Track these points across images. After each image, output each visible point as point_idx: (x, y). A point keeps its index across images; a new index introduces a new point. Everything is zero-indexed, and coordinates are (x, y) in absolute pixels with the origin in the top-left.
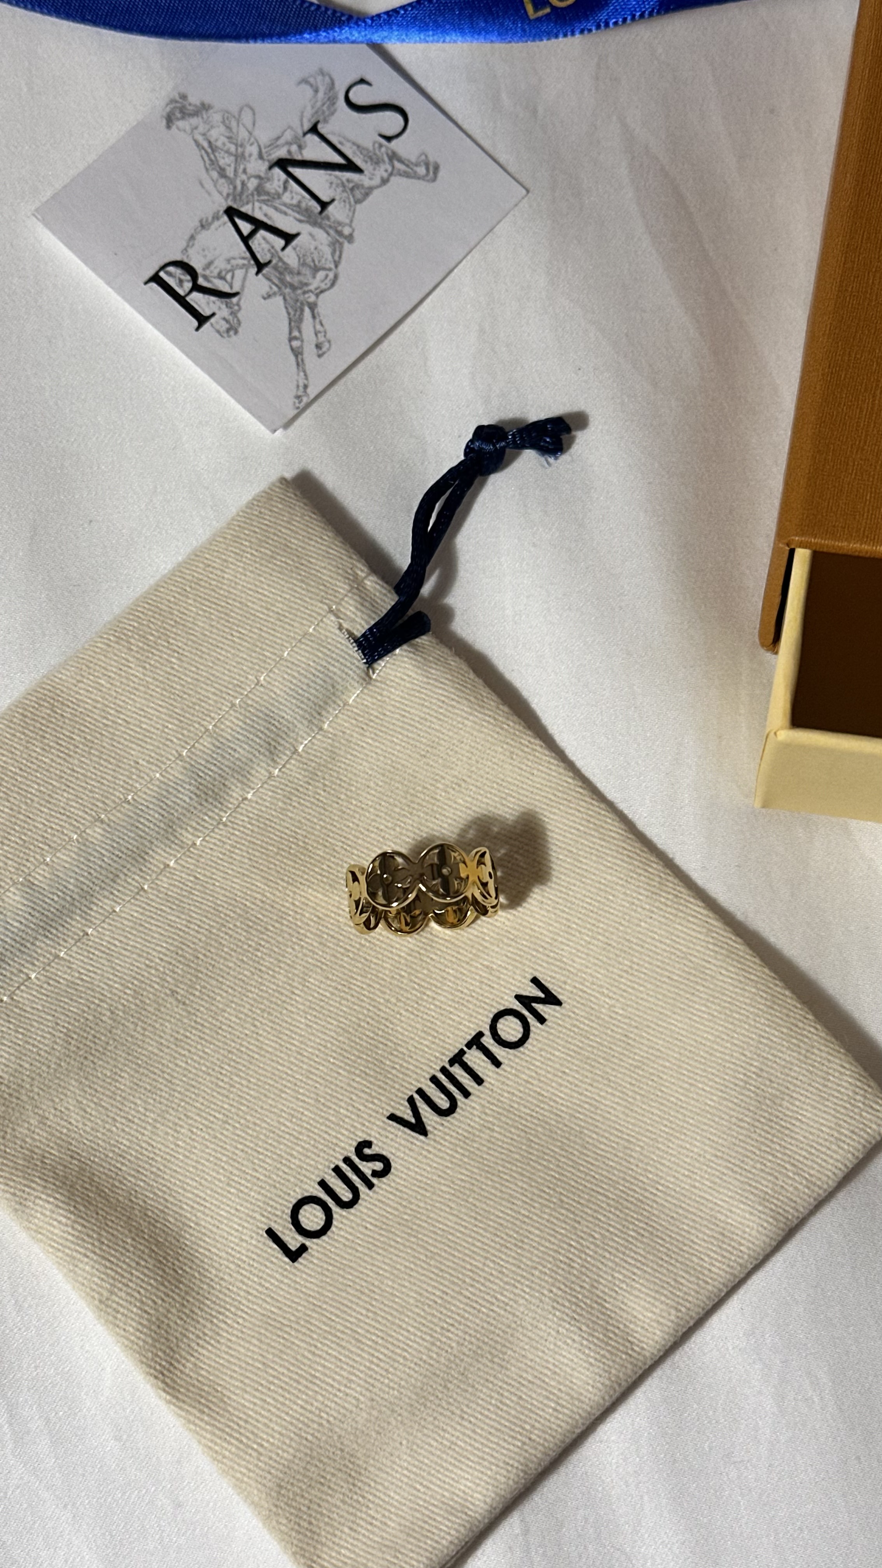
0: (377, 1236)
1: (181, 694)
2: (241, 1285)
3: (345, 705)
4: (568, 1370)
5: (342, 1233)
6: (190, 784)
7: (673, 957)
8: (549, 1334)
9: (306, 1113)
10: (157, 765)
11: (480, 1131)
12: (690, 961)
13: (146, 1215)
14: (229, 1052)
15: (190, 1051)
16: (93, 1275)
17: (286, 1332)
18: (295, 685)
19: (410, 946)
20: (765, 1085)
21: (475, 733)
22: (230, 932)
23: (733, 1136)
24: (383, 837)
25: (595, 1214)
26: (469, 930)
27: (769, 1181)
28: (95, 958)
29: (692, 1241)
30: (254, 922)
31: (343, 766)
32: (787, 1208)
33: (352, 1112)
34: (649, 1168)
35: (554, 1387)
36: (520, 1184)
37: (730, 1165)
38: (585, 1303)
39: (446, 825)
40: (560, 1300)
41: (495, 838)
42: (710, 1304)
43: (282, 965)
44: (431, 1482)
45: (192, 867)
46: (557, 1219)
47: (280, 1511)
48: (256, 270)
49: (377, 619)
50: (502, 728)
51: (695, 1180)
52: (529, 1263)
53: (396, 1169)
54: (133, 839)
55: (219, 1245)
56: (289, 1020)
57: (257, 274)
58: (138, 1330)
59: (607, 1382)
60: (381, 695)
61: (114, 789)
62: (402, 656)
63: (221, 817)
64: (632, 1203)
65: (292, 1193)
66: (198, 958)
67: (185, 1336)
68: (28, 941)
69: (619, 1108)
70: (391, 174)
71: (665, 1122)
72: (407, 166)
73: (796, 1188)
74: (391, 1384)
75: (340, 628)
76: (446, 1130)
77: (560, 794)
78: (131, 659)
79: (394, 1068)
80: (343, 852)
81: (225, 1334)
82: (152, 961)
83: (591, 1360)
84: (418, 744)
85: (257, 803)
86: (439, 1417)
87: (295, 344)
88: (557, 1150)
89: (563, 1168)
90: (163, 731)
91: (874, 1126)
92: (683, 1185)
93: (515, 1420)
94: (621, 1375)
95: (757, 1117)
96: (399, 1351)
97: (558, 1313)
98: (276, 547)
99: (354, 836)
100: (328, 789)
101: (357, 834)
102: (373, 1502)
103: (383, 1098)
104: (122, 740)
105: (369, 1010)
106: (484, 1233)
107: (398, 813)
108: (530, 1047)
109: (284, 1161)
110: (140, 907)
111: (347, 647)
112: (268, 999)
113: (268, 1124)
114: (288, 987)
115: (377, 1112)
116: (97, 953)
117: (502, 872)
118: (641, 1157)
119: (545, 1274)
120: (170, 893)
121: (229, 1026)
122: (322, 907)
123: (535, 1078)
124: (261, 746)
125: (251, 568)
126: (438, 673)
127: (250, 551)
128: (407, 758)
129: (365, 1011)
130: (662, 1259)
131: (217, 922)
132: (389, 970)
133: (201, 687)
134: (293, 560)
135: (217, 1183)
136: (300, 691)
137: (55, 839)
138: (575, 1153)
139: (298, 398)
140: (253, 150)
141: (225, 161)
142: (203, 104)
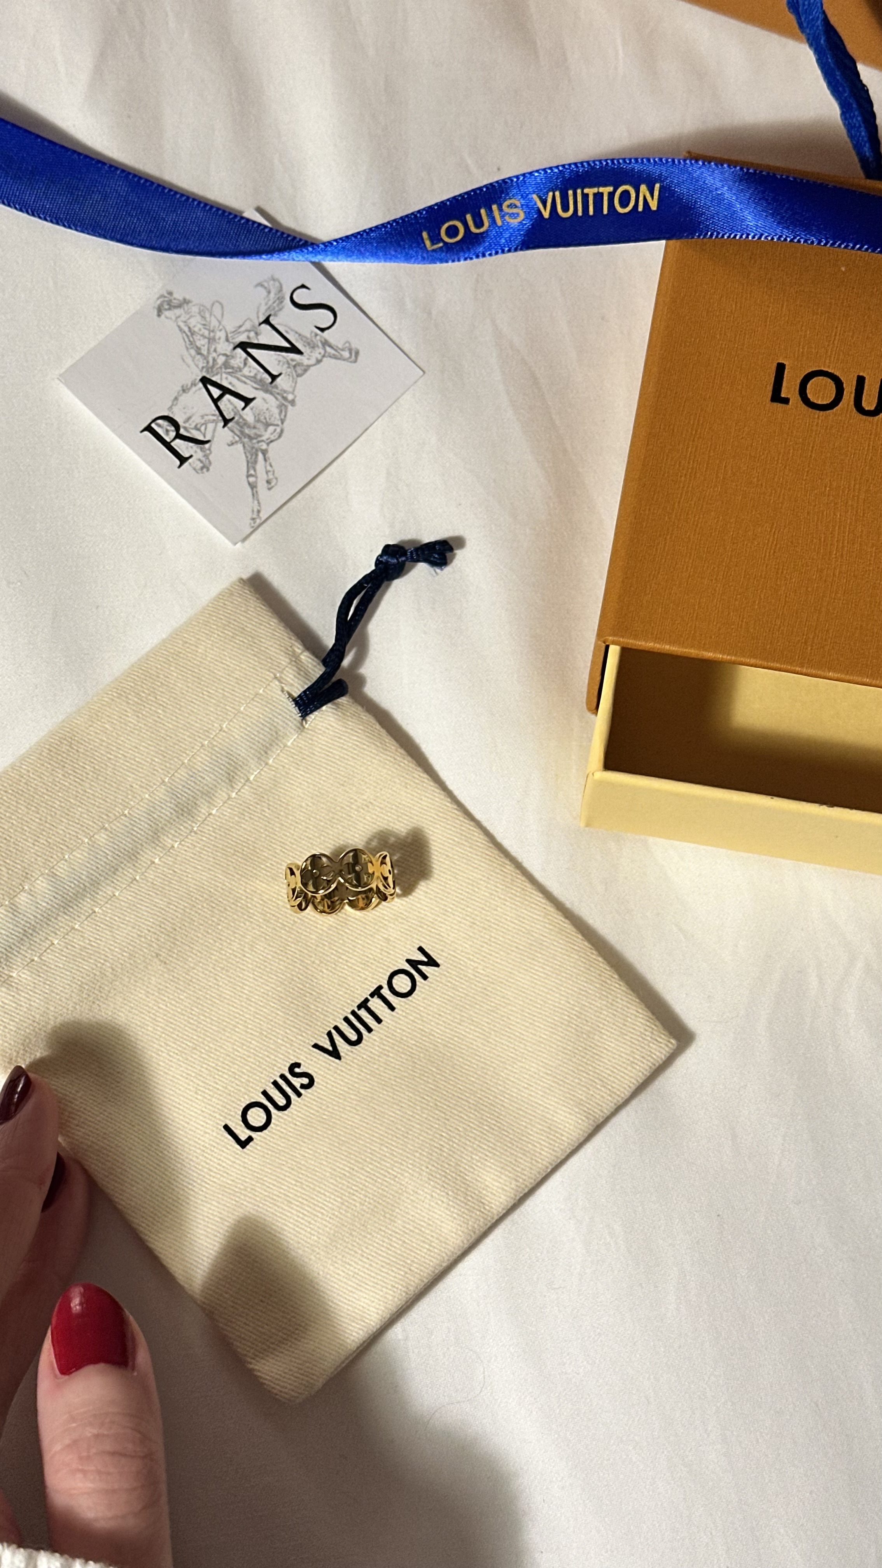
0: (303, 1130)
1: (165, 737)
2: (205, 1165)
3: (285, 746)
4: (439, 1223)
5: (278, 1128)
6: (171, 803)
7: (520, 933)
8: (425, 1197)
9: (253, 1042)
10: (146, 789)
11: (379, 1056)
12: (532, 936)
14: (198, 998)
15: (168, 998)
17: (237, 1197)
18: (249, 731)
19: (331, 923)
20: (582, 1024)
21: (380, 769)
22: (199, 911)
23: (559, 1060)
24: (312, 844)
25: (460, 1114)
26: (374, 912)
27: (584, 1091)
28: (101, 929)
29: (529, 1134)
30: (217, 904)
31: (283, 791)
32: (596, 1110)
33: (286, 1042)
34: (499, 1082)
35: (428, 1234)
36: (407, 1093)
37: (556, 1080)
38: (452, 1176)
39: (357, 836)
40: (434, 1174)
41: (393, 845)
43: (237, 936)
45: (171, 863)
46: (433, 1117)
48: (223, 424)
49: (310, 684)
50: (400, 766)
51: (531, 1090)
52: (412, 1148)
53: (318, 1083)
55: (189, 1136)
56: (242, 976)
57: (224, 427)
59: (466, 1231)
60: (312, 740)
61: (115, 806)
62: (327, 711)
63: (193, 827)
64: (486, 1106)
65: (242, 1099)
66: (175, 930)
67: (164, 1200)
68: (53, 917)
69: (478, 1040)
70: (324, 356)
71: (512, 1050)
72: (336, 350)
73: (602, 1097)
74: (312, 1232)
75: (283, 691)
76: (355, 1056)
77: (441, 815)
78: (128, 710)
79: (317, 1011)
80: (282, 854)
81: (193, 1199)
82: (142, 932)
84: (338, 776)
85: (219, 817)
86: (346, 1255)
87: (251, 479)
88: (434, 1069)
89: (437, 1082)
90: (151, 764)
91: (658, 1054)
92: (523, 1094)
93: (399, 1257)
94: (476, 1226)
95: (576, 1046)
96: (318, 1209)
97: (432, 1183)
98: (234, 629)
99: (290, 842)
100: (271, 808)
101: (293, 841)
103: (309, 1032)
104: (121, 770)
105: (300, 969)
106: (380, 1128)
107: (323, 826)
108: (416, 997)
109: (237, 1077)
110: (133, 892)
111: (287, 704)
112: (226, 961)
113: (225, 1050)
114: (241, 952)
115: (305, 1042)
116: (102, 925)
117: (398, 870)
118: (494, 1075)
119: (424, 1155)
120: (155, 882)
121: (198, 980)
122: (267, 894)
123: (419, 1019)
124: (223, 776)
125: (217, 645)
126: (353, 724)
127: (216, 632)
128: (330, 786)
129: (297, 970)
130: (507, 1146)
131: (190, 904)
132: (315, 940)
133: (180, 732)
134: (248, 640)
135: (188, 1091)
136: (253, 736)
137: (72, 842)
138: (448, 1071)
139: (253, 519)
140: (222, 335)
141: (201, 342)
142: (185, 299)
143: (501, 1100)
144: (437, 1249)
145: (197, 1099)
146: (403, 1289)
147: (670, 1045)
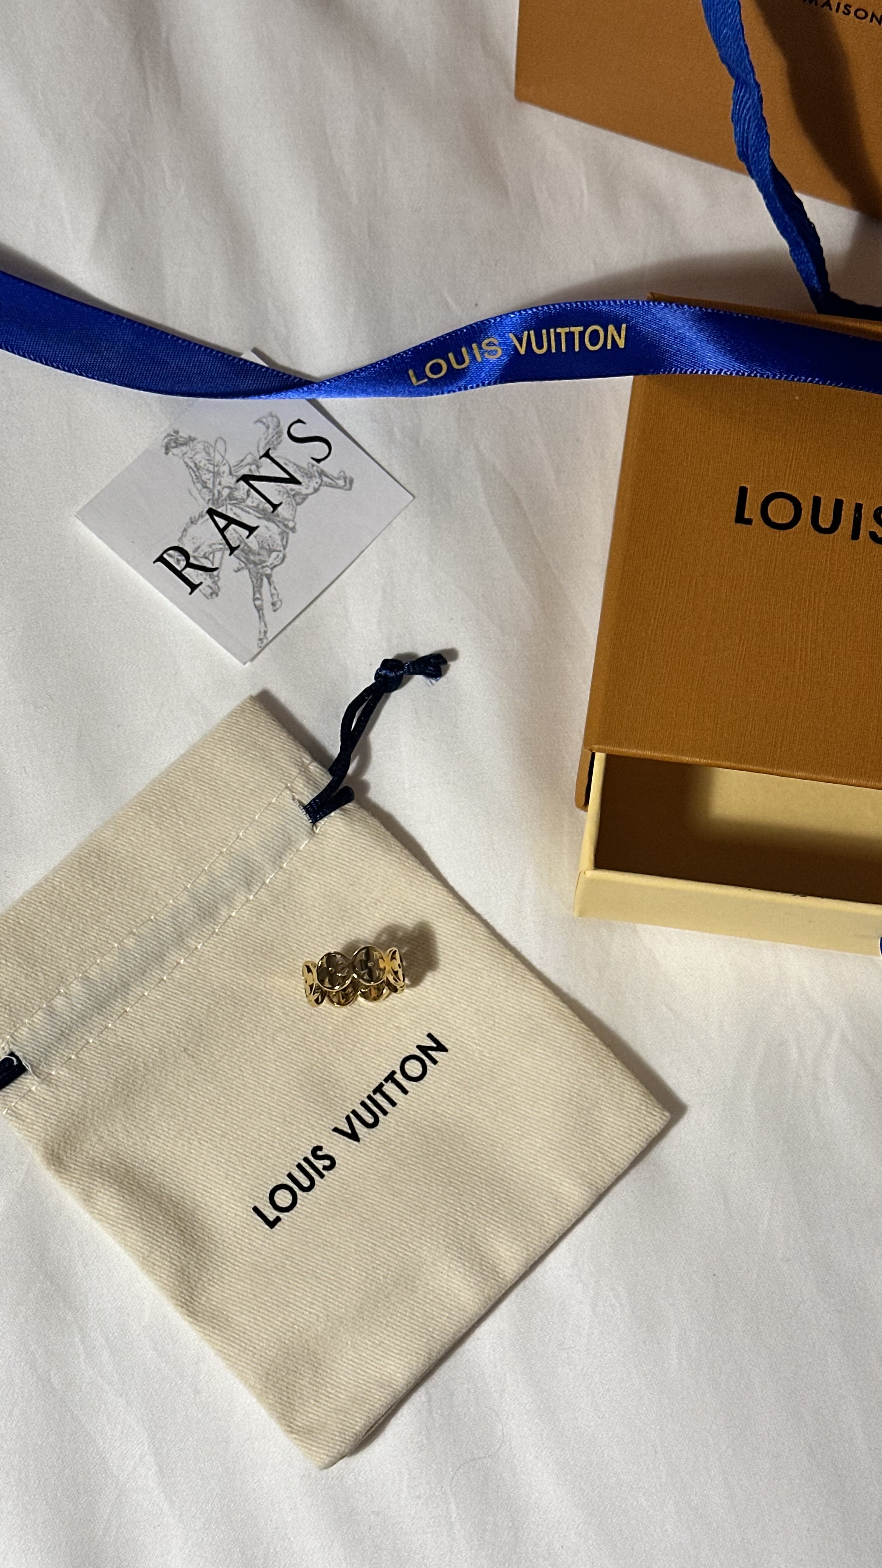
0: (327, 1209)
1: (186, 846)
2: (237, 1245)
3: (297, 851)
4: (457, 1292)
5: (304, 1208)
6: (194, 907)
7: (522, 1018)
8: (444, 1269)
9: (278, 1128)
10: (170, 895)
11: (395, 1137)
12: (533, 1020)
13: (171, 1200)
14: (224, 1089)
15: (197, 1089)
16: (138, 1241)
17: (269, 1274)
18: (263, 838)
19: (345, 1014)
20: (583, 1101)
21: (386, 869)
22: (223, 1008)
23: (562, 1135)
24: (325, 940)
25: (473, 1190)
26: (385, 1002)
27: (586, 1164)
28: (132, 1027)
29: (536, 1205)
30: (240, 1001)
31: (296, 892)
32: (597, 1181)
33: (308, 1127)
34: (508, 1158)
35: (448, 1303)
36: (422, 1171)
37: (560, 1154)
38: (467, 1248)
39: (367, 932)
40: (451, 1246)
41: (401, 939)
42: (549, 1245)
43: (258, 1029)
44: (367, 1368)
45: (195, 963)
46: (448, 1193)
47: (268, 1390)
48: (229, 552)
49: (319, 792)
50: (404, 865)
51: (538, 1165)
52: (429, 1223)
53: (339, 1164)
54: (156, 945)
55: (221, 1219)
56: (264, 1066)
57: (230, 554)
58: (169, 1276)
59: (482, 1298)
60: (322, 844)
61: (142, 911)
62: (335, 817)
63: (214, 929)
64: (496, 1181)
65: (269, 1182)
66: (201, 1025)
67: (200, 1279)
68: (87, 1017)
69: (487, 1119)
70: (320, 485)
71: (518, 1127)
73: (603, 1168)
74: (340, 1305)
75: (294, 799)
76: (372, 1137)
77: (444, 910)
78: (152, 823)
79: (336, 1097)
80: (298, 951)
81: (227, 1277)
82: (170, 1028)
83: (472, 1284)
84: (348, 877)
85: (238, 918)
86: (372, 1325)
87: (258, 603)
88: (446, 1148)
89: (450, 1160)
90: (174, 872)
91: (653, 1126)
92: (530, 1169)
93: (422, 1325)
94: (491, 1293)
95: (578, 1122)
96: (344, 1283)
97: (449, 1255)
98: (248, 744)
99: (309, 942)
100: (286, 908)
101: (307, 938)
102: (329, 1383)
103: (329, 1117)
104: (147, 879)
105: (318, 1058)
106: (399, 1205)
107: (335, 924)
108: (427, 1080)
109: (263, 1161)
110: (161, 992)
111: (299, 812)
112: (249, 1052)
113: (252, 1136)
114: (263, 1044)
115: (325, 1127)
116: (133, 1024)
117: (406, 963)
118: (503, 1151)
119: (440, 1229)
120: (181, 982)
121: (224, 1071)
122: (285, 989)
123: (431, 1101)
124: (241, 880)
125: (232, 759)
126: (361, 828)
127: (230, 747)
128: (340, 886)
129: (316, 1059)
130: (517, 1217)
131: (214, 1001)
132: (331, 1030)
133: (200, 841)
134: (260, 753)
135: (219, 1177)
136: (267, 843)
137: (103, 947)
138: (459, 1150)
139: (261, 640)
140: (226, 469)
141: (206, 476)
142: (190, 437)
143: (509, 1174)
144: (456, 1316)
145: (227, 1183)
146: (426, 1355)
147: (664, 1118)
